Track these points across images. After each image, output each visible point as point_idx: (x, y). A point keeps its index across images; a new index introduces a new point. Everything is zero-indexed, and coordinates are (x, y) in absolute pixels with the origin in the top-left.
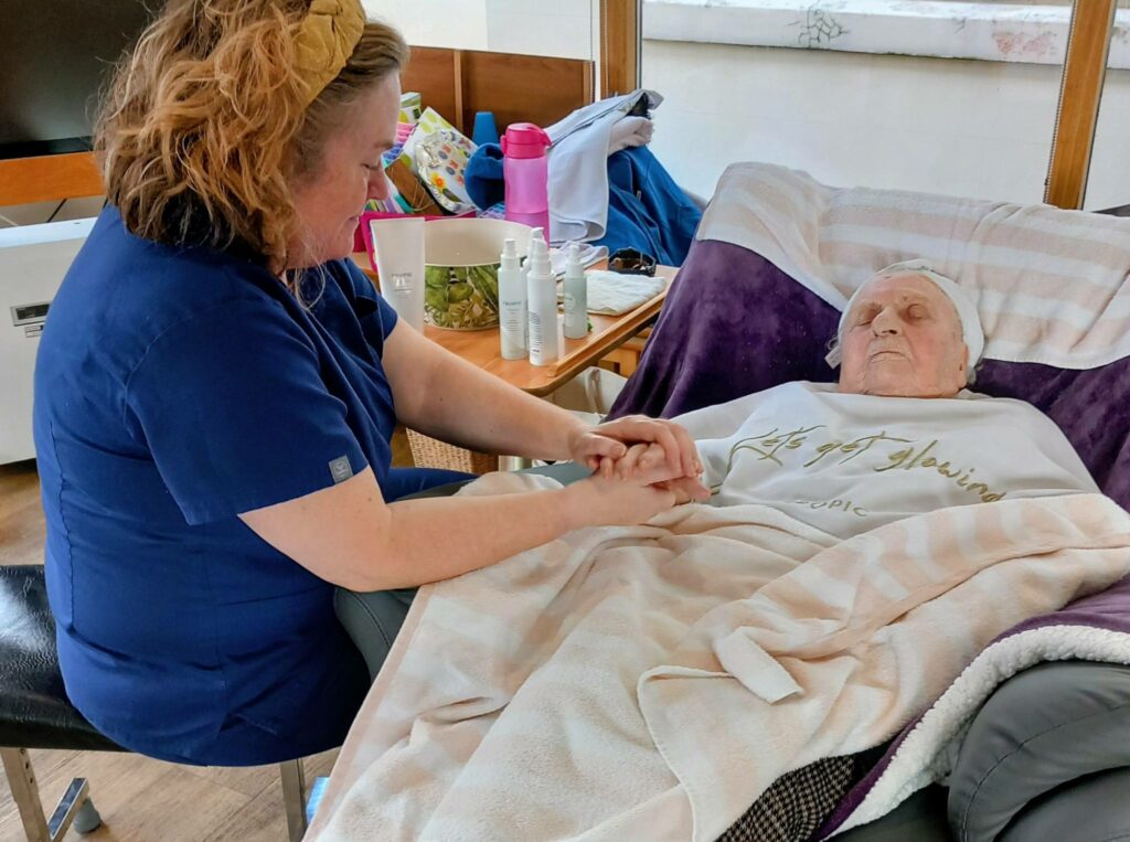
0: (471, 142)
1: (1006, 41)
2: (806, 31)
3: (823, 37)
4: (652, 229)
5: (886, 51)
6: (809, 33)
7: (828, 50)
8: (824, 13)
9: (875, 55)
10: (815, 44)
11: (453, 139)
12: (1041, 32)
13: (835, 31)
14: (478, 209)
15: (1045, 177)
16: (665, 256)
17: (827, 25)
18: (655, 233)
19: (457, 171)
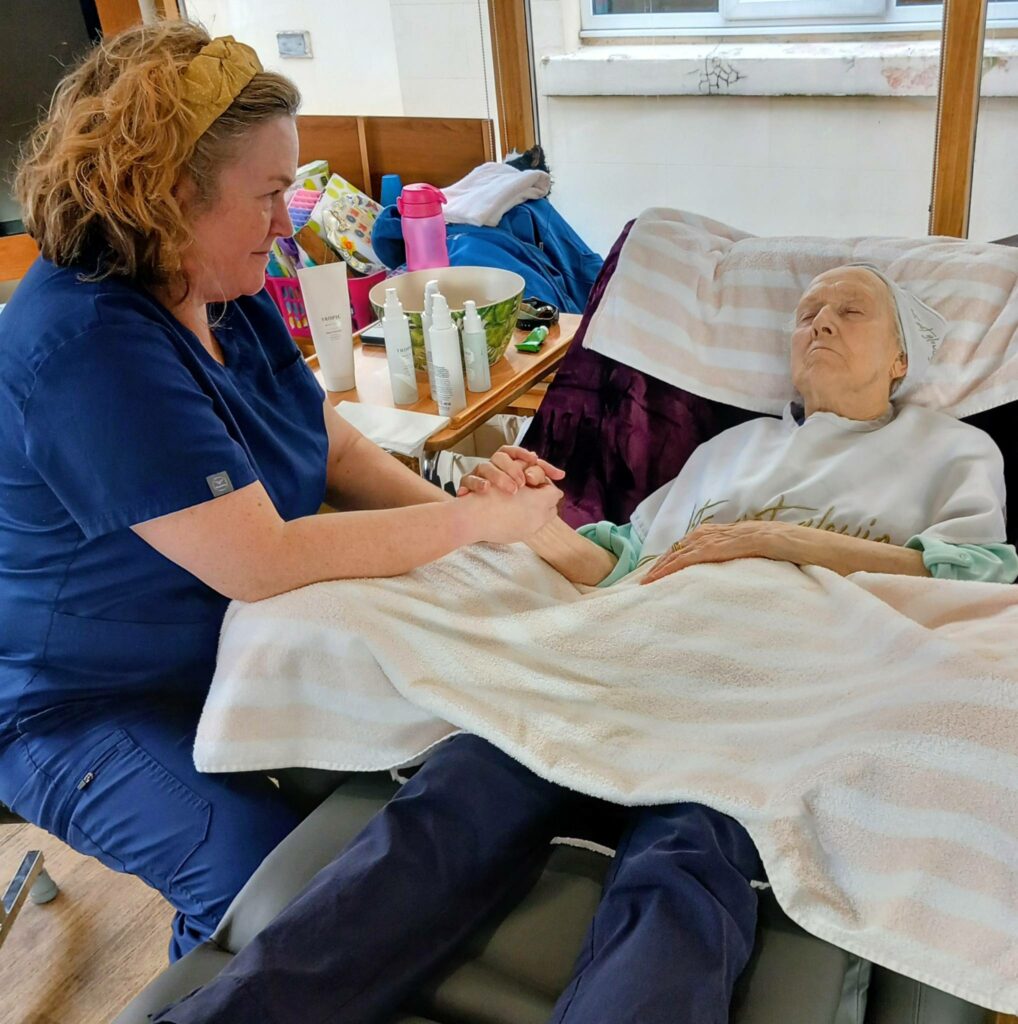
0: (378, 205)
1: (895, 76)
2: (705, 78)
3: (722, 84)
4: (556, 278)
5: (782, 93)
6: (708, 80)
7: (728, 95)
8: (720, 60)
9: (772, 97)
10: (714, 90)
11: (360, 203)
12: (927, 67)
13: (733, 77)
14: (388, 269)
15: (929, 203)
16: (571, 303)
17: (725, 72)
18: (560, 283)
19: (366, 233)
